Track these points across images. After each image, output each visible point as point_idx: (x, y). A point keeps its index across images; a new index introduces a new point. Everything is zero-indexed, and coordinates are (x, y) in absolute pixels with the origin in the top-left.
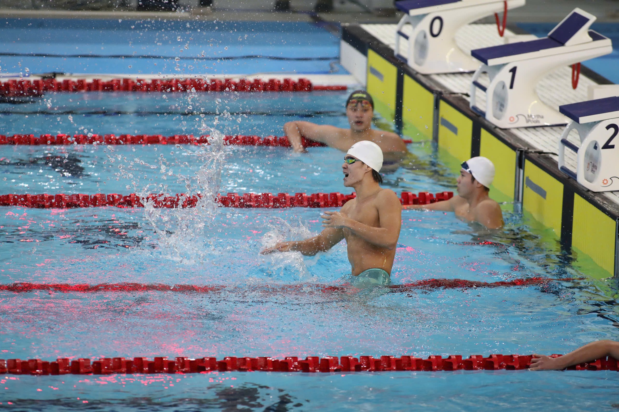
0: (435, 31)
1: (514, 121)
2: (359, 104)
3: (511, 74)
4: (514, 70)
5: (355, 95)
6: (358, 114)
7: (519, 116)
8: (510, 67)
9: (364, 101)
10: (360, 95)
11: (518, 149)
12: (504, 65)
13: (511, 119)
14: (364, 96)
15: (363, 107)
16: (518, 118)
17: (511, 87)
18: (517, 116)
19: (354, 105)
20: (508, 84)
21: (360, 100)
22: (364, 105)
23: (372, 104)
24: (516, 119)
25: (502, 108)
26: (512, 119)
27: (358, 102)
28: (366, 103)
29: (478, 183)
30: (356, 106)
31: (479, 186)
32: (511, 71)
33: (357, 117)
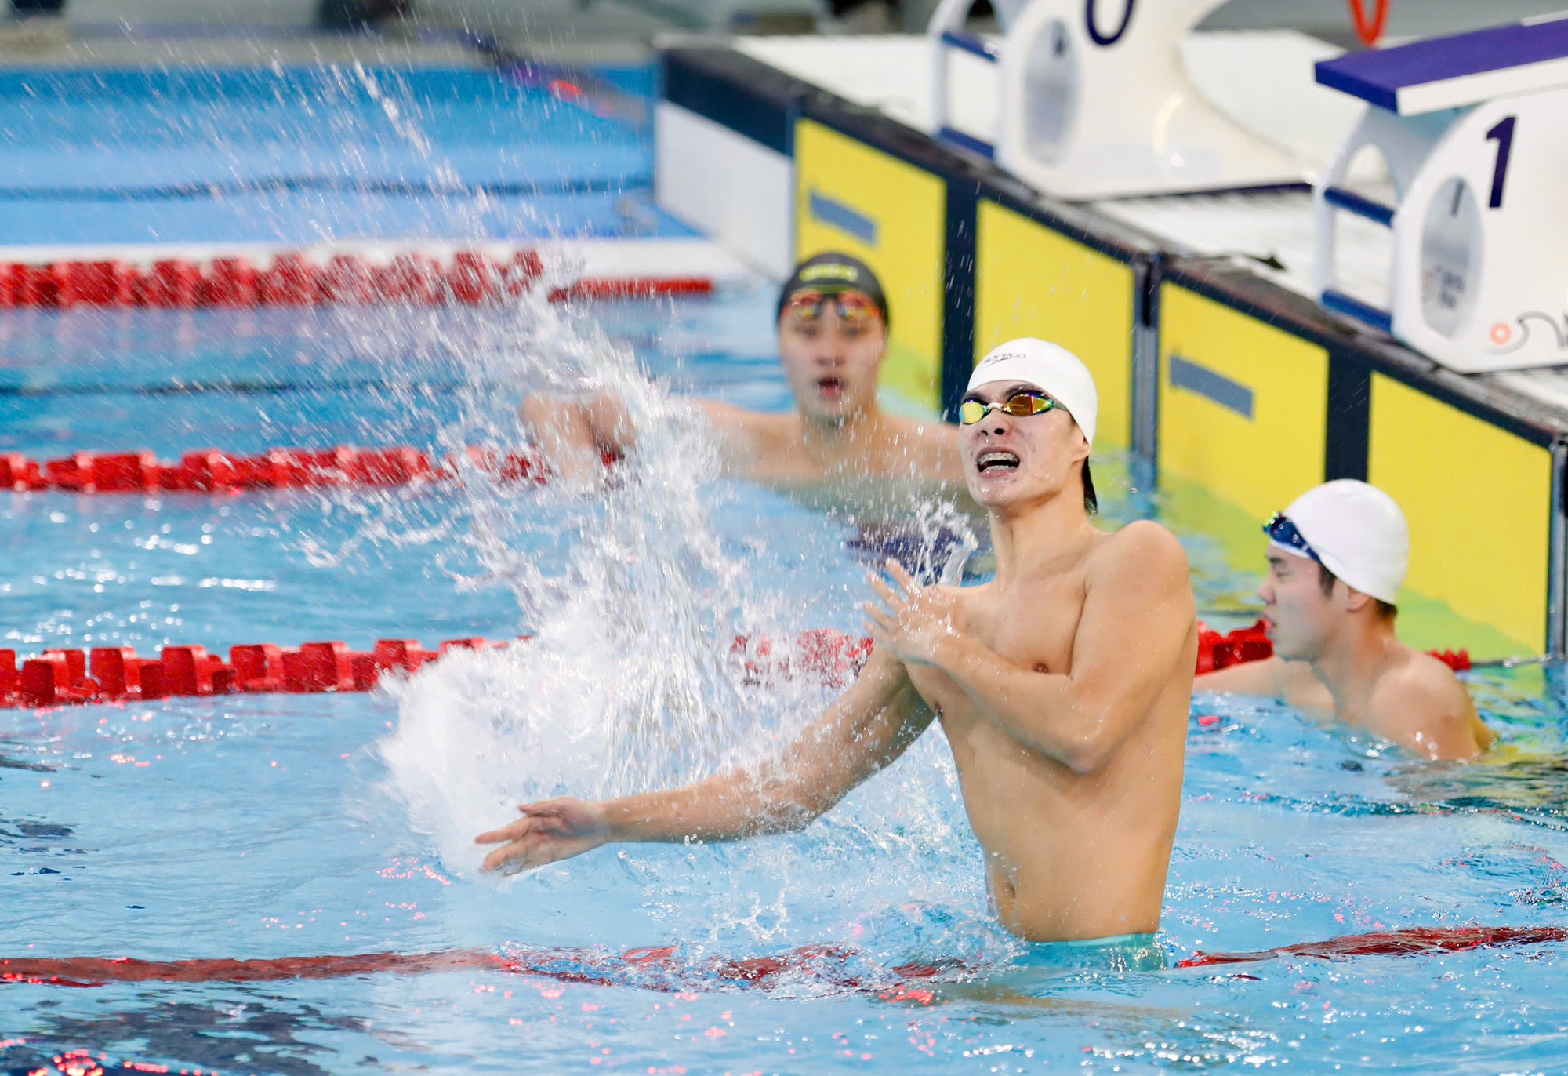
0: (1107, 24)
1: (1509, 344)
2: (830, 309)
3: (1494, 145)
4: (1503, 132)
5: (812, 273)
6: (827, 346)
7: (1528, 322)
8: (1491, 117)
9: (849, 294)
10: (831, 271)
11: (1557, 439)
12: (1458, 112)
13: (1498, 333)
14: (850, 274)
15: (844, 318)
16: (1526, 329)
17: (1496, 200)
18: (1521, 321)
19: (808, 311)
20: (1482, 189)
21: (831, 291)
22: (849, 310)
23: (881, 305)
24: (1517, 331)
25: (1452, 292)
26: (1500, 333)
27: (824, 298)
28: (858, 304)
29: (1352, 591)
30: (816, 317)
31: (1358, 602)
32: (1491, 135)
33: (822, 362)
